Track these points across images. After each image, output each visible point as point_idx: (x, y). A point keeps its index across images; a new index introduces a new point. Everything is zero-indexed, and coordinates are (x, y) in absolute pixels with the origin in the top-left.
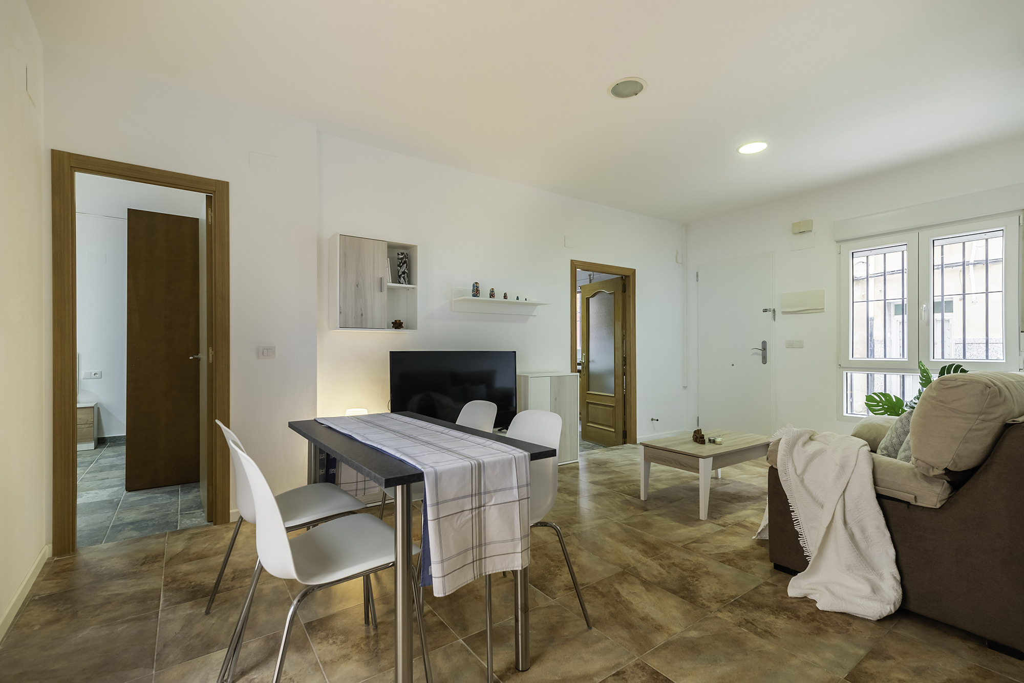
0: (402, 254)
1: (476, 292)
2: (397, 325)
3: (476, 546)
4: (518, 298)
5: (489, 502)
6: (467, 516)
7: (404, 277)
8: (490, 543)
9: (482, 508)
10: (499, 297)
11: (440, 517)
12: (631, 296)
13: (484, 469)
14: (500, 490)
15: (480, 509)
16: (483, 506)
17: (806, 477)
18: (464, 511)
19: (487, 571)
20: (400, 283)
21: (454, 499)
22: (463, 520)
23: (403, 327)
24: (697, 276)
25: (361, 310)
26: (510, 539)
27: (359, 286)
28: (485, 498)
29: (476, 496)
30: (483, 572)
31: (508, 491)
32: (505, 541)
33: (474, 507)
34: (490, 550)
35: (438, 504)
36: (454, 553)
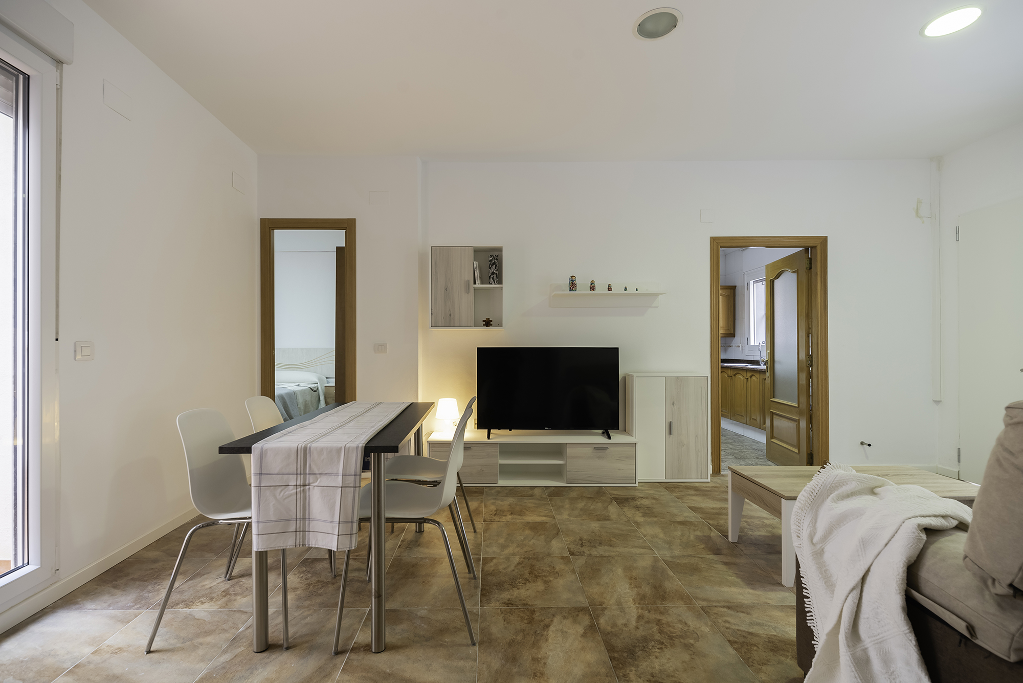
0: (491, 256)
1: (573, 286)
2: (488, 323)
3: (300, 518)
4: (626, 289)
5: (313, 483)
6: (291, 490)
7: (493, 278)
8: (314, 520)
9: (307, 487)
10: (601, 289)
11: (262, 485)
12: (819, 273)
13: (310, 453)
14: (326, 474)
15: (305, 487)
16: (308, 485)
17: (829, 549)
18: (288, 485)
19: (310, 543)
20: (490, 284)
21: (278, 474)
22: (287, 493)
23: (492, 325)
24: (957, 232)
25: (450, 310)
26: (329, 520)
27: (448, 289)
28: (309, 479)
29: (301, 475)
30: (307, 543)
31: (333, 476)
32: (325, 521)
33: (298, 484)
34: (314, 526)
35: (261, 474)
36: (273, 518)
